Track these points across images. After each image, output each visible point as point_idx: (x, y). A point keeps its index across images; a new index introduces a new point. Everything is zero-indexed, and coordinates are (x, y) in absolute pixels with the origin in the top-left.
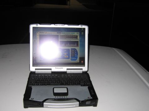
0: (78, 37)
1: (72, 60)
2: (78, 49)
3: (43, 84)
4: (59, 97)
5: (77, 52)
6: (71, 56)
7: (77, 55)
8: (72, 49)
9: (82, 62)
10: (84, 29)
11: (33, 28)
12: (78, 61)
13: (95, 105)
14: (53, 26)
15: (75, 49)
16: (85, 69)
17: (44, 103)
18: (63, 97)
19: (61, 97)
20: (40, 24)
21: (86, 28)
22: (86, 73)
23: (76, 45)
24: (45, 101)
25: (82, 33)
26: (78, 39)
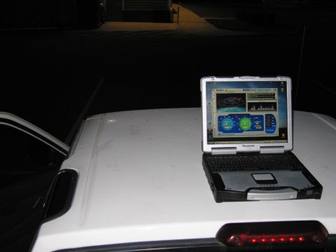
0: (276, 96)
1: (267, 132)
2: (276, 114)
3: (233, 170)
4: (266, 186)
5: (275, 119)
6: (266, 126)
7: (275, 124)
8: (266, 115)
9: (283, 135)
10: (285, 83)
11: (208, 83)
12: (276, 133)
13: (318, 197)
14: (236, 79)
15: (272, 116)
16: (287, 146)
17: (249, 194)
18: (272, 185)
19: (269, 186)
20: (218, 76)
21: (288, 80)
22: (289, 153)
23: (273, 109)
24: (248, 191)
25: (282, 89)
26: (276, 100)
